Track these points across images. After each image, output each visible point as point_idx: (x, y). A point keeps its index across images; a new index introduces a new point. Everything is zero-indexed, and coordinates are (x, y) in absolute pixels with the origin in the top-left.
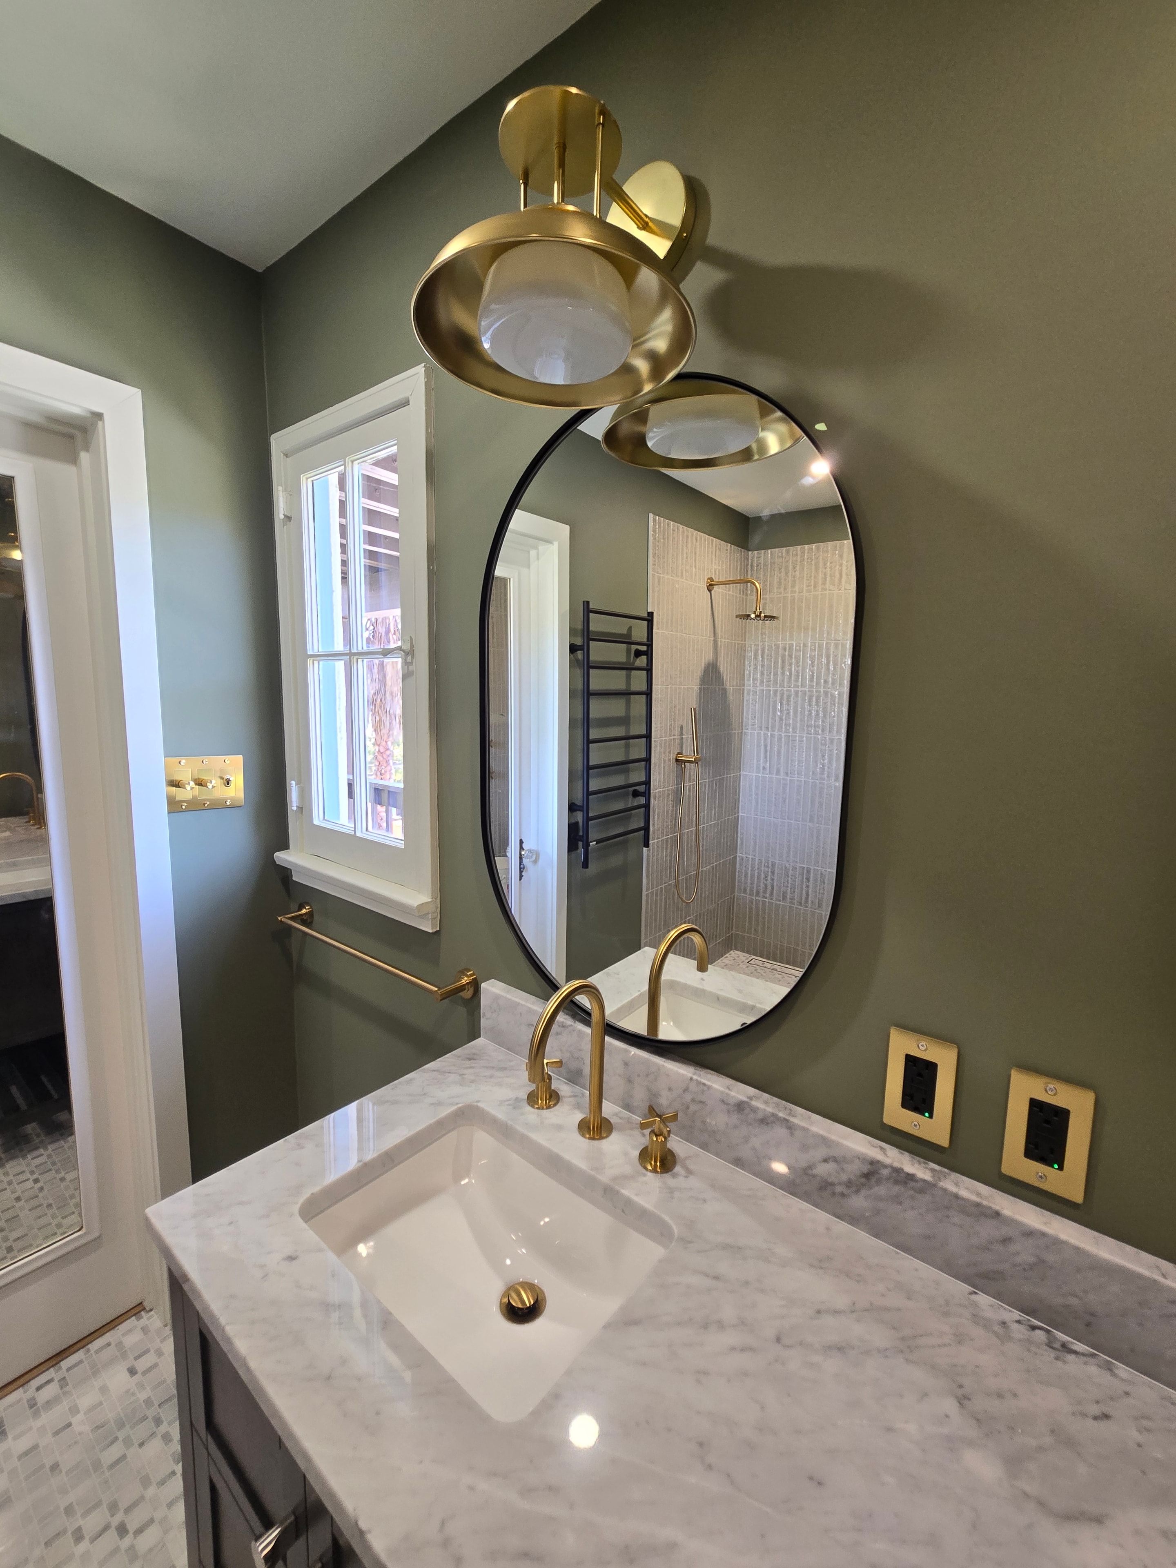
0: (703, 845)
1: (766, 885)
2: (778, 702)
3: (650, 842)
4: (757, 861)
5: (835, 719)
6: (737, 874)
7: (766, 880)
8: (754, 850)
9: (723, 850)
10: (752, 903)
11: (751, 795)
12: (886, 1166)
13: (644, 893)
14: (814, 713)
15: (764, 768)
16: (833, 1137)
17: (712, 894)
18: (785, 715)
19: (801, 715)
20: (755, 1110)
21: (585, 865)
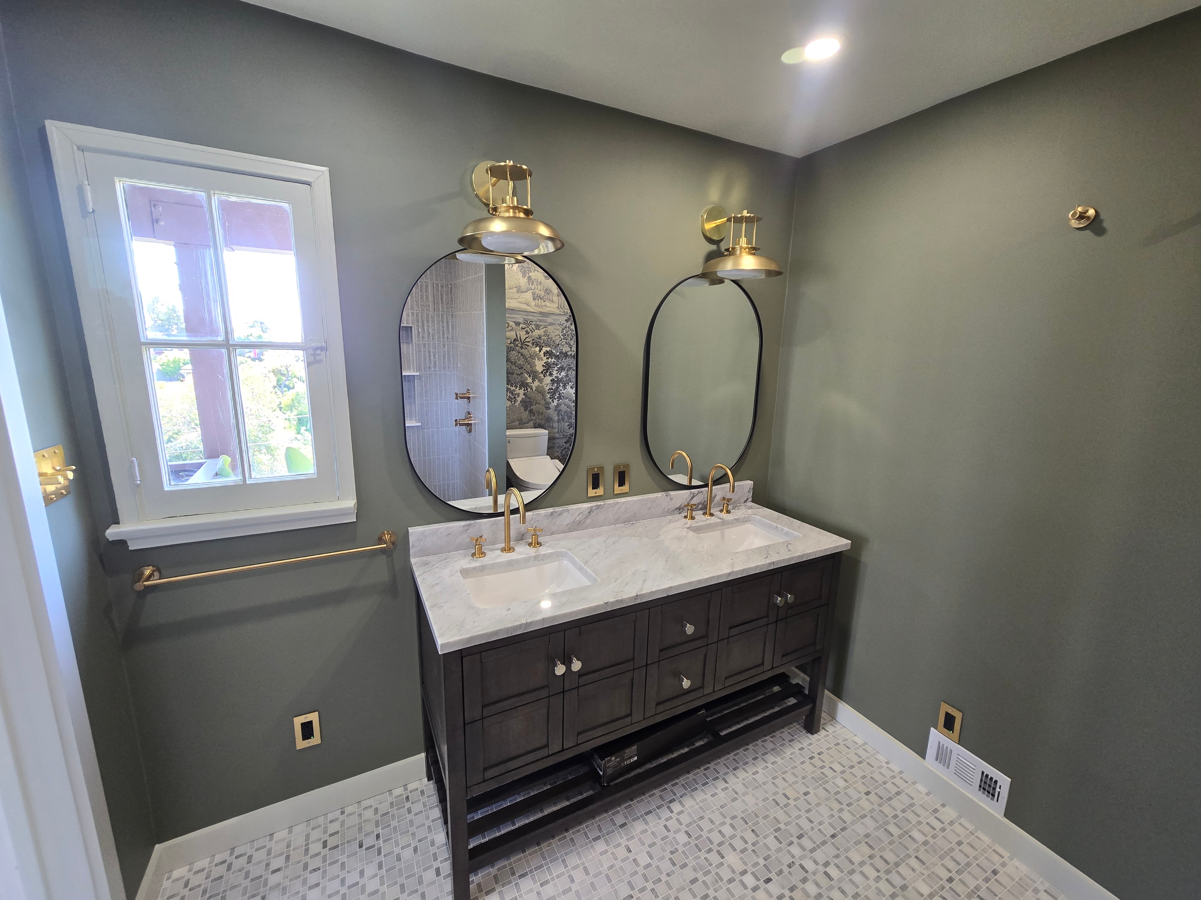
12: (592, 508)
16: (578, 508)
20: (557, 512)
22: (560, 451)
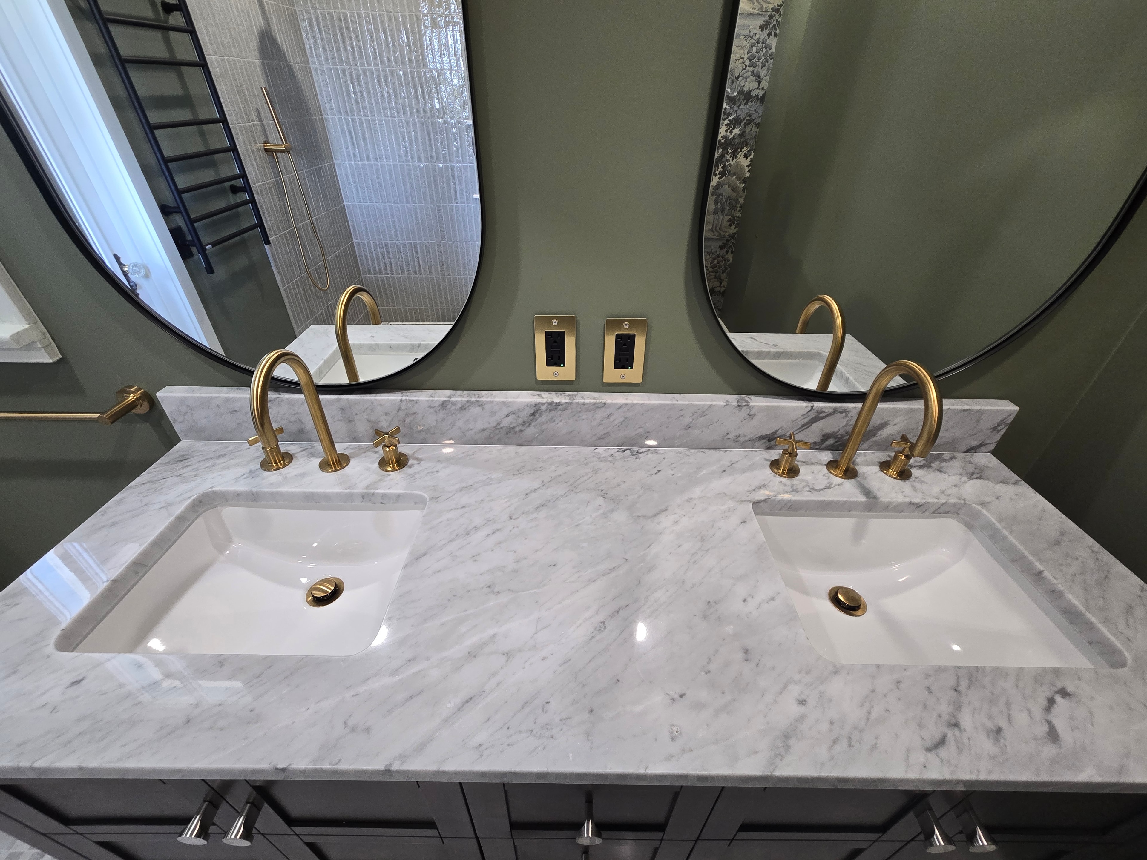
0: (321, 236)
1: (385, 264)
2: (349, 82)
3: (270, 239)
4: (372, 244)
5: (406, 99)
6: (358, 258)
7: (384, 259)
8: (367, 235)
9: (340, 239)
10: (378, 281)
11: (350, 183)
12: (544, 404)
13: (282, 289)
14: (386, 95)
15: (354, 155)
16: (510, 400)
17: (343, 279)
18: (359, 97)
19: (374, 97)
20: (455, 403)
21: (210, 270)
22: (711, 259)
